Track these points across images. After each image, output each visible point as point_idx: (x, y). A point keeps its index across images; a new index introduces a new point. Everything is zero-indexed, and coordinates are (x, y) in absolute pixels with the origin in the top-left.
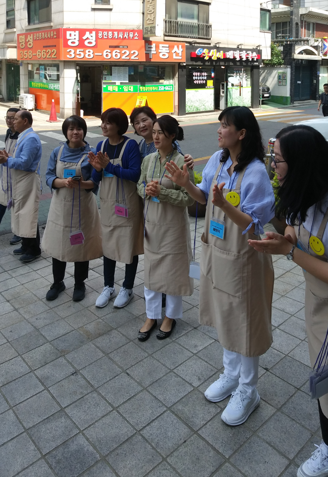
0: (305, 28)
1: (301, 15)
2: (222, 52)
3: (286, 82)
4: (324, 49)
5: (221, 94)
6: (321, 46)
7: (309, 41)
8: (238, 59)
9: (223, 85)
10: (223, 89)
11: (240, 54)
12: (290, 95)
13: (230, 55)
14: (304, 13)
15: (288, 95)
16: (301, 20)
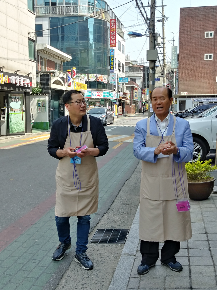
0: (40, 64)
1: (38, 50)
2: (7, 76)
3: (46, 109)
4: (69, 80)
5: (1, 119)
6: (65, 78)
7: (55, 74)
8: (18, 85)
9: (3, 110)
10: (3, 114)
11: (19, 80)
12: (49, 120)
13: (13, 80)
14: (40, 48)
15: (48, 121)
16: (37, 55)
